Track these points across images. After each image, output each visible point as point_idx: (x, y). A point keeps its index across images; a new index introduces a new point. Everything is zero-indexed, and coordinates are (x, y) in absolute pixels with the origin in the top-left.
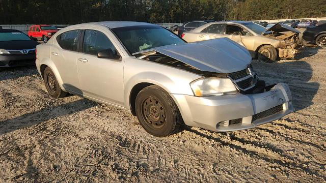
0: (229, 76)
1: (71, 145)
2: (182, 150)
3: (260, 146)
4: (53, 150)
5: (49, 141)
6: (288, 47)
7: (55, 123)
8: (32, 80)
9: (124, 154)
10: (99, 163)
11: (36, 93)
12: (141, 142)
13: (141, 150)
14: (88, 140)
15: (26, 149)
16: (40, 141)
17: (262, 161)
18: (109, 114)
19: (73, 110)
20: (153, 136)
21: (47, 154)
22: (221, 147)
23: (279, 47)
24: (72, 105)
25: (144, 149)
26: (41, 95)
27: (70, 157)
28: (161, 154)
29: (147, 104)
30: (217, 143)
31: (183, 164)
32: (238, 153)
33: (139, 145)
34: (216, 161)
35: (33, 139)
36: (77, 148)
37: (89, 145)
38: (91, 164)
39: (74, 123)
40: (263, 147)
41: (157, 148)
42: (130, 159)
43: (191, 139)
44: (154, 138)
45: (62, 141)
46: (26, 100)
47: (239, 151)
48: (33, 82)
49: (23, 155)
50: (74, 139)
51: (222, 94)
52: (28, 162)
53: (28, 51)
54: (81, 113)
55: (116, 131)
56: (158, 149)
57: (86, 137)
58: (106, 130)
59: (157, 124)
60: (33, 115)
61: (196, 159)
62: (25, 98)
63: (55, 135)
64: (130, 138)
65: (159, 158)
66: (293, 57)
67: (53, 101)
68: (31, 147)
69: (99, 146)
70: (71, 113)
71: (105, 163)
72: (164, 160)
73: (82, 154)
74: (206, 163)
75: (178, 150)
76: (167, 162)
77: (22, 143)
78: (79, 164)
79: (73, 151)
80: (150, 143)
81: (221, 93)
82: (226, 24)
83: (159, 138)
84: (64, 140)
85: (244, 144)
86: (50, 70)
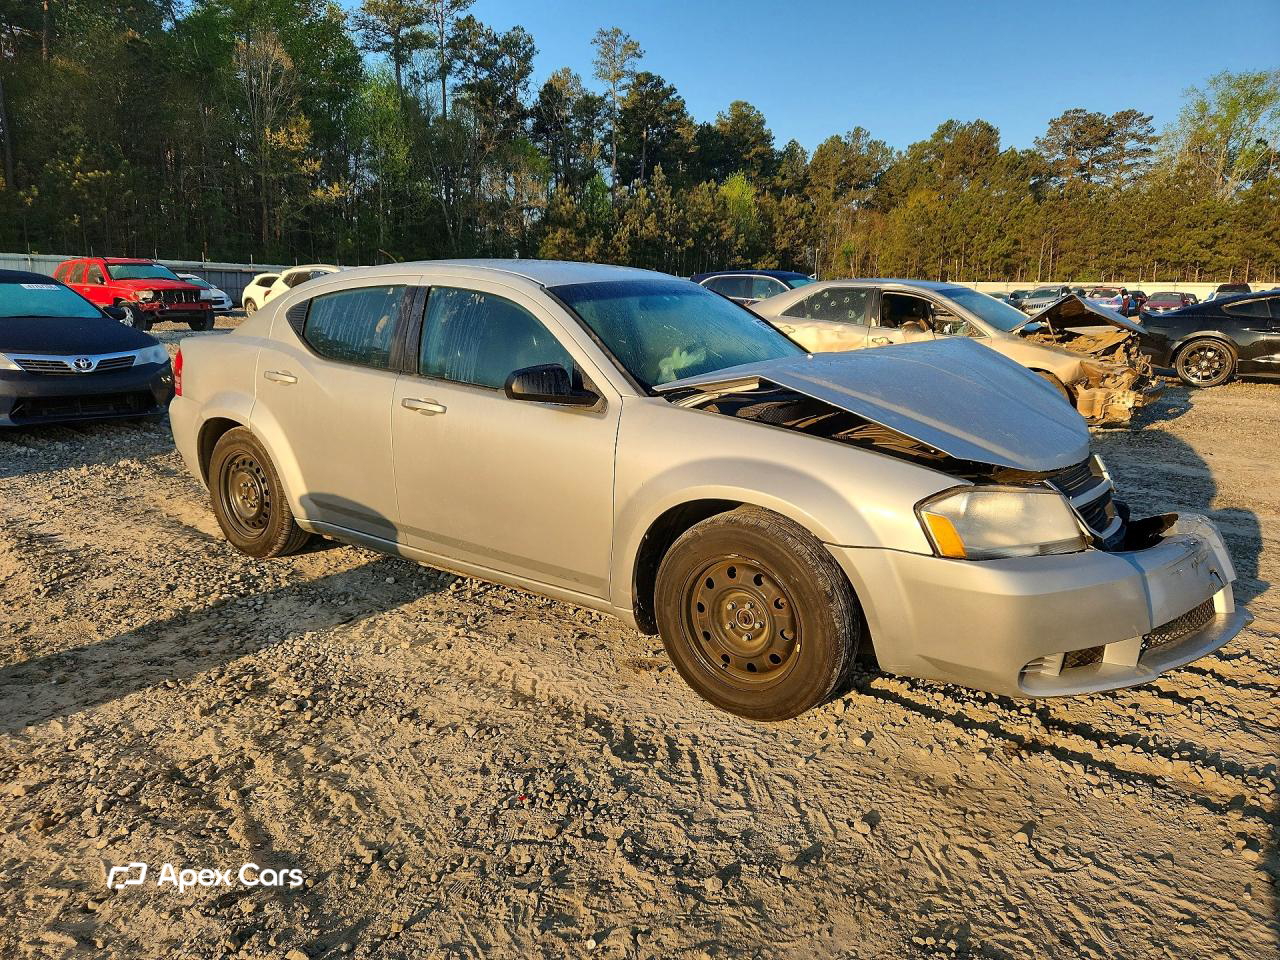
0: (1050, 479)
1: (406, 756)
2: (872, 772)
3: (1166, 753)
4: (338, 781)
5: (304, 741)
6: (1108, 381)
7: (298, 664)
8: (123, 483)
9: (647, 791)
10: (559, 832)
11: (167, 539)
12: (695, 740)
13: (708, 772)
14: (471, 732)
15: (214, 775)
16: (261, 741)
17: (1197, 812)
18: (509, 624)
19: (352, 608)
20: (731, 716)
21: (317, 794)
22: (1021, 758)
23: (1077, 381)
24: (340, 586)
25: (720, 770)
26: (187, 547)
27: (424, 809)
28: (795, 788)
29: (710, 584)
30: (999, 742)
31: (903, 829)
32: (1094, 780)
33: (693, 755)
34: (1027, 815)
35: (229, 730)
36: (436, 766)
37: (487, 756)
38: (527, 837)
39: (380, 664)
40: (1176, 755)
41: (770, 764)
42: (681, 814)
43: (889, 727)
44: (742, 725)
45: (356, 739)
46: (130, 564)
47: (1094, 773)
48: (130, 490)
49: (211, 804)
50: (408, 731)
51: (1036, 550)
52: (247, 832)
53: (95, 361)
54: (393, 621)
55: (571, 694)
56: (777, 769)
57: (456, 718)
58: (528, 692)
59: (751, 668)
60: (184, 631)
61: (945, 808)
62: (123, 558)
63: (318, 714)
64: (643, 725)
65: (796, 805)
66: (1126, 419)
67: (254, 572)
68: (233, 767)
69: (527, 757)
70: (349, 620)
71: (584, 830)
72: (820, 815)
73: (472, 795)
74: (992, 824)
75: (858, 774)
76: (837, 824)
77: (182, 750)
78: (476, 837)
79: (424, 781)
80: (732, 743)
81: (1032, 546)
82: (880, 292)
83: (759, 725)
84: (366, 734)
85: (1100, 747)
86: (251, 440)
